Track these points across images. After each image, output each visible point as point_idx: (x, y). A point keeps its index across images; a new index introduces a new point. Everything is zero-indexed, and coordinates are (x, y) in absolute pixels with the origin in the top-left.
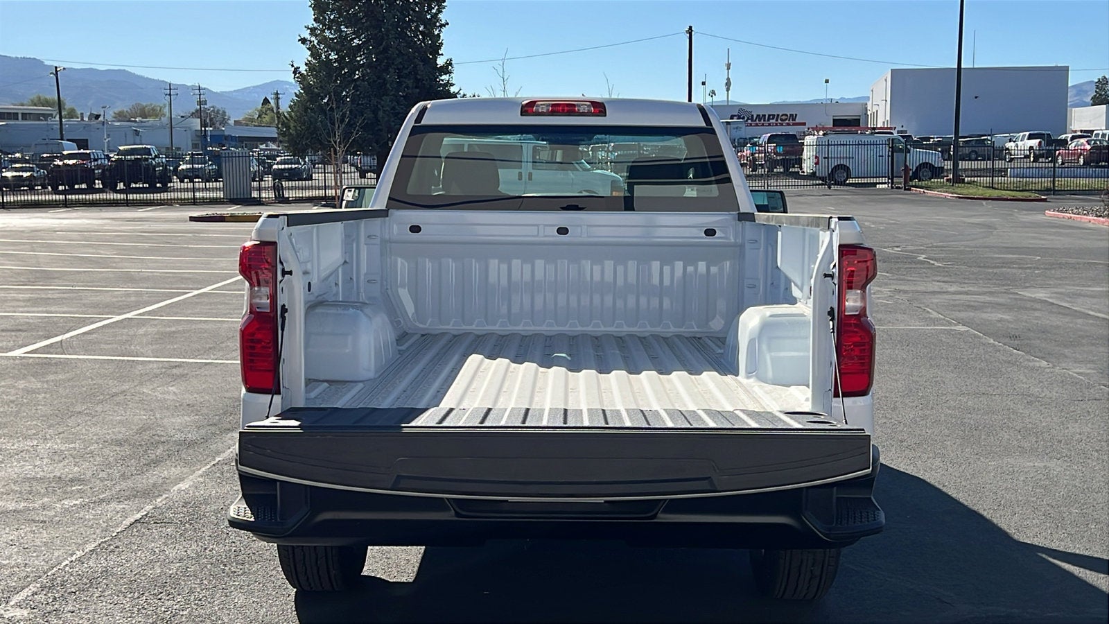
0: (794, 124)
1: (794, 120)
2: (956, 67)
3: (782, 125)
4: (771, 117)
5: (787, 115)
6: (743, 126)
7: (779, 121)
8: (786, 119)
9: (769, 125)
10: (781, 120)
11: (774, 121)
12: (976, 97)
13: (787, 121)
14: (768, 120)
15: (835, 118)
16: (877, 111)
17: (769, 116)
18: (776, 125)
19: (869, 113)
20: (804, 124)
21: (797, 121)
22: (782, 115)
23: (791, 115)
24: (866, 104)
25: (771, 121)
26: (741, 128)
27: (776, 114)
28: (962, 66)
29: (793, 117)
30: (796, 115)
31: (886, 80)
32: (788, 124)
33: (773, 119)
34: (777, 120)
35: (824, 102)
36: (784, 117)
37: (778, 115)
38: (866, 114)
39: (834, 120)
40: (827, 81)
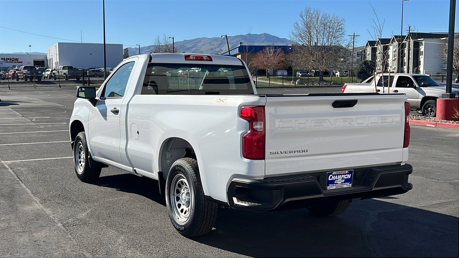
0: (17, 62)
1: (17, 60)
2: (103, 43)
3: (12, 62)
4: (8, 59)
5: (14, 59)
6: (4, 63)
7: (11, 61)
8: (14, 60)
9: (7, 62)
10: (12, 60)
11: (9, 61)
12: (91, 54)
13: (15, 61)
14: (7, 60)
15: (34, 60)
16: (52, 58)
17: (7, 59)
18: (10, 62)
19: (48, 59)
20: (22, 62)
21: (19, 61)
22: (12, 59)
23: (16, 59)
24: (47, 55)
25: (8, 61)
26: (3, 63)
27: (10, 58)
28: (106, 43)
29: (17, 59)
30: (18, 59)
31: (56, 47)
32: (15, 62)
33: (8, 60)
34: (10, 60)
35: (29, 54)
36: (13, 59)
37: (11, 59)
38: (47, 59)
39: (34, 61)
40: (30, 46)
